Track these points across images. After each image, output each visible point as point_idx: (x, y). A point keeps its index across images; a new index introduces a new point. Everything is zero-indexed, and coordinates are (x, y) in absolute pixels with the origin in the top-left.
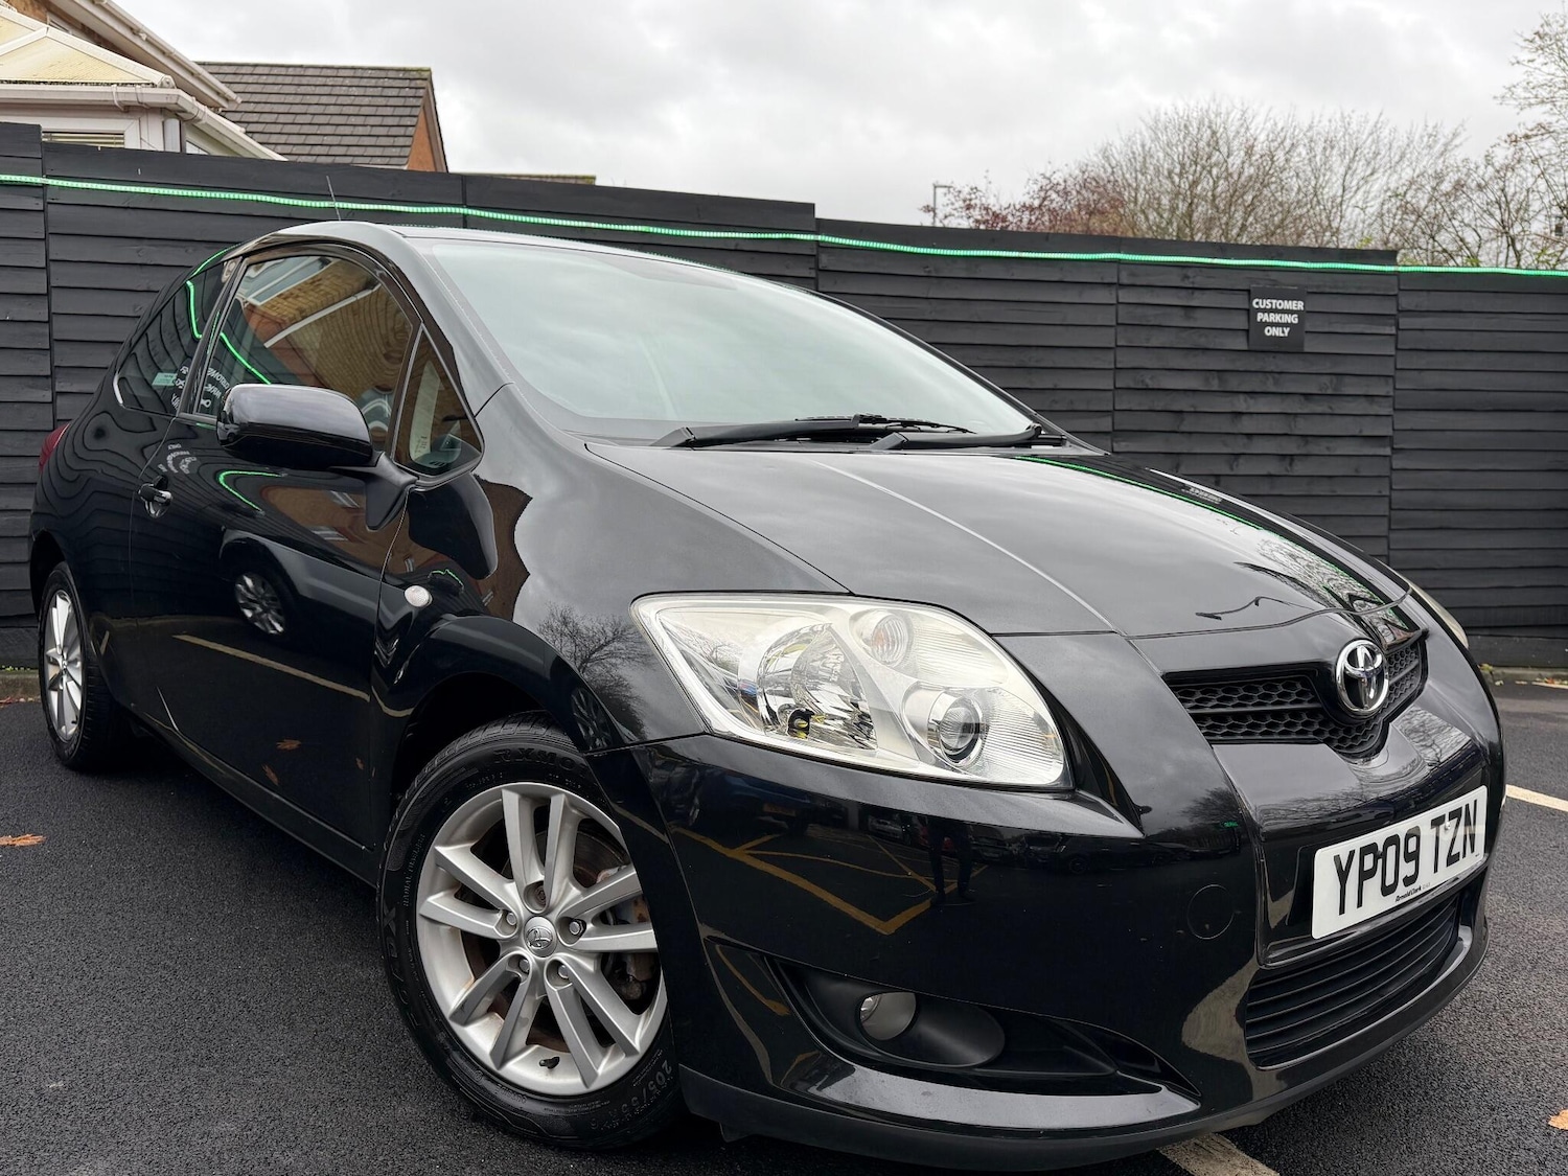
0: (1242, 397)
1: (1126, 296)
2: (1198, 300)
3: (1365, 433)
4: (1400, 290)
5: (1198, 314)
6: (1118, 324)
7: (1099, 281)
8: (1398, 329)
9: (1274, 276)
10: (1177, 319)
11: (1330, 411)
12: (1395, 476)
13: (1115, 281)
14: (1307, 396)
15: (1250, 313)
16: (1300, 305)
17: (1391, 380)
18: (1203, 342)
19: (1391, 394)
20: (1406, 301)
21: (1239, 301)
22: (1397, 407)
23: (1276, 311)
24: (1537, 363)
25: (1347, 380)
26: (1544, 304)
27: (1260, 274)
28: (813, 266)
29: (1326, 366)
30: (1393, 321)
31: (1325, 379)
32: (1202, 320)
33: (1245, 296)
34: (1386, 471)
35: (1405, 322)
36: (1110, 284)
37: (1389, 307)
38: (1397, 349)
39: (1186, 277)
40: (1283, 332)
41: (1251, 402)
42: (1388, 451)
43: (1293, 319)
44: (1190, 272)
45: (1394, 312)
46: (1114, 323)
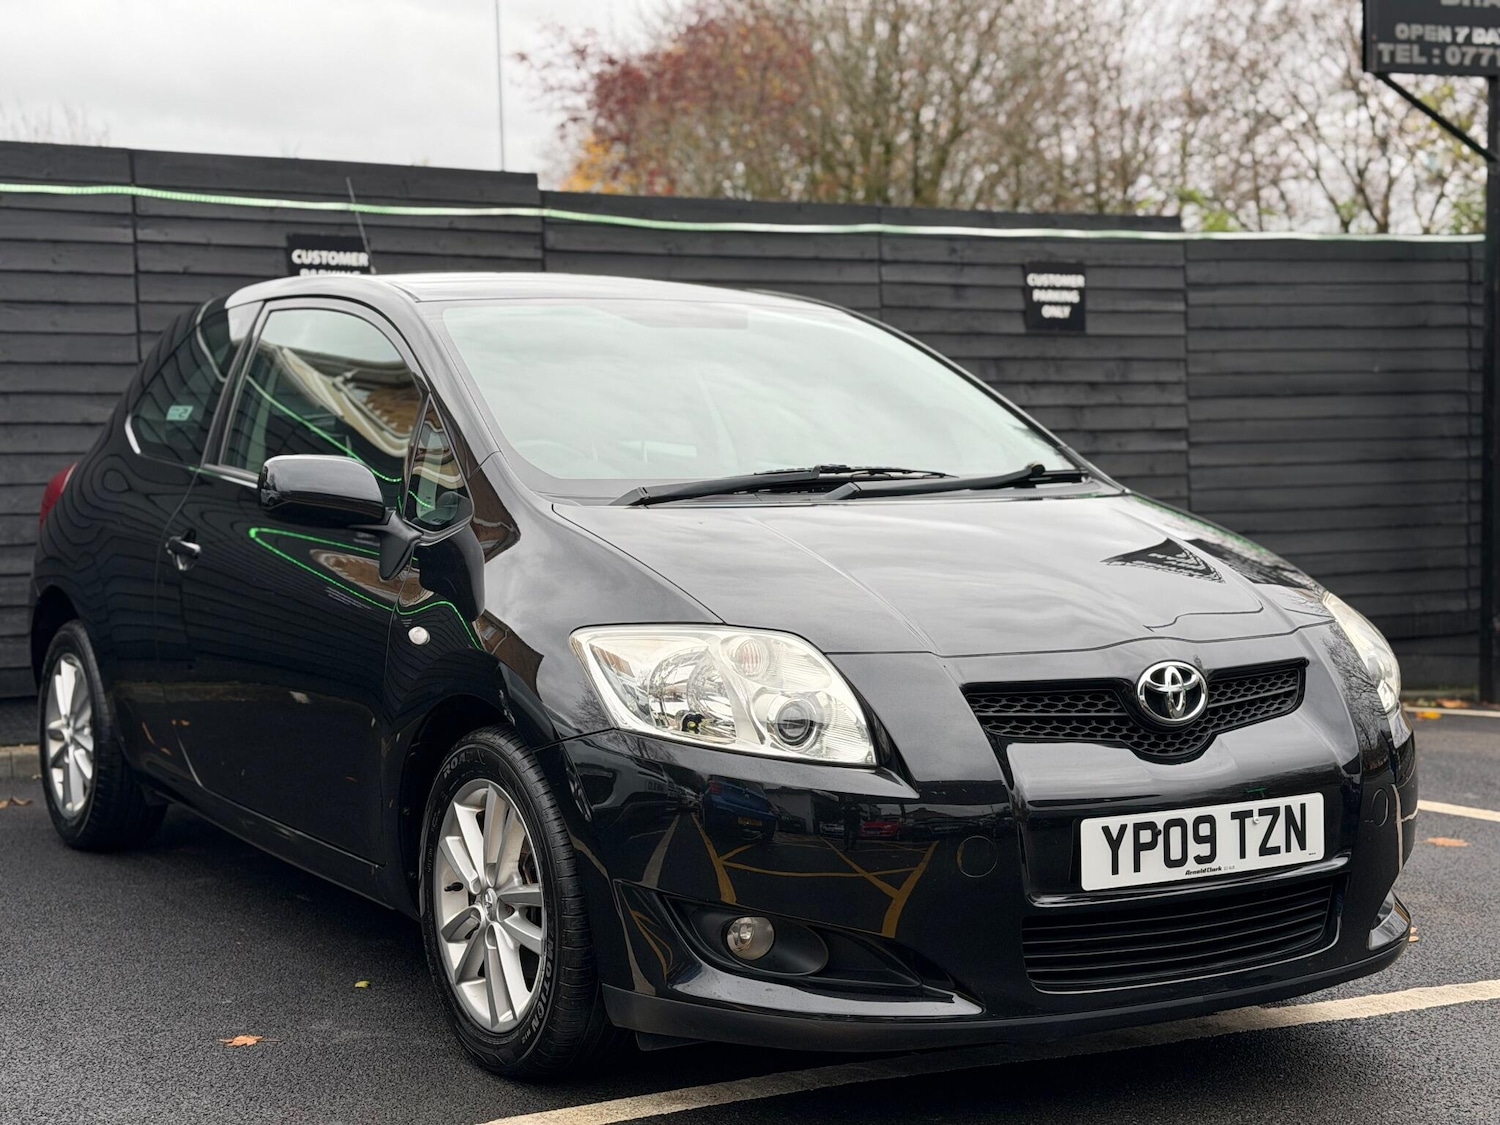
0: (1022, 388)
1: (890, 274)
2: (969, 277)
3: (1160, 425)
4: (1187, 260)
5: (969, 293)
6: (884, 306)
7: (858, 256)
8: (1187, 304)
9: (1049, 247)
10: (947, 300)
11: (1118, 401)
12: (1194, 474)
13: (876, 256)
14: (1093, 385)
15: (1028, 291)
16: (1078, 281)
17: (1182, 364)
18: (977, 325)
19: (1184, 379)
20: (1196, 273)
21: (1012, 278)
22: (1192, 394)
23: (1054, 288)
24: (1338, 339)
25: (1135, 365)
26: (1343, 273)
27: (1034, 246)
28: (538, 244)
29: (1111, 351)
30: (1180, 296)
31: (1111, 365)
32: (974, 300)
33: (1018, 272)
34: (1182, 469)
35: (1195, 297)
36: (871, 261)
37: (1175, 281)
38: (1188, 328)
39: (953, 251)
40: (1063, 312)
41: (1032, 393)
42: (1183, 445)
43: (1074, 297)
44: (958, 245)
45: (1181, 285)
46: (878, 305)
